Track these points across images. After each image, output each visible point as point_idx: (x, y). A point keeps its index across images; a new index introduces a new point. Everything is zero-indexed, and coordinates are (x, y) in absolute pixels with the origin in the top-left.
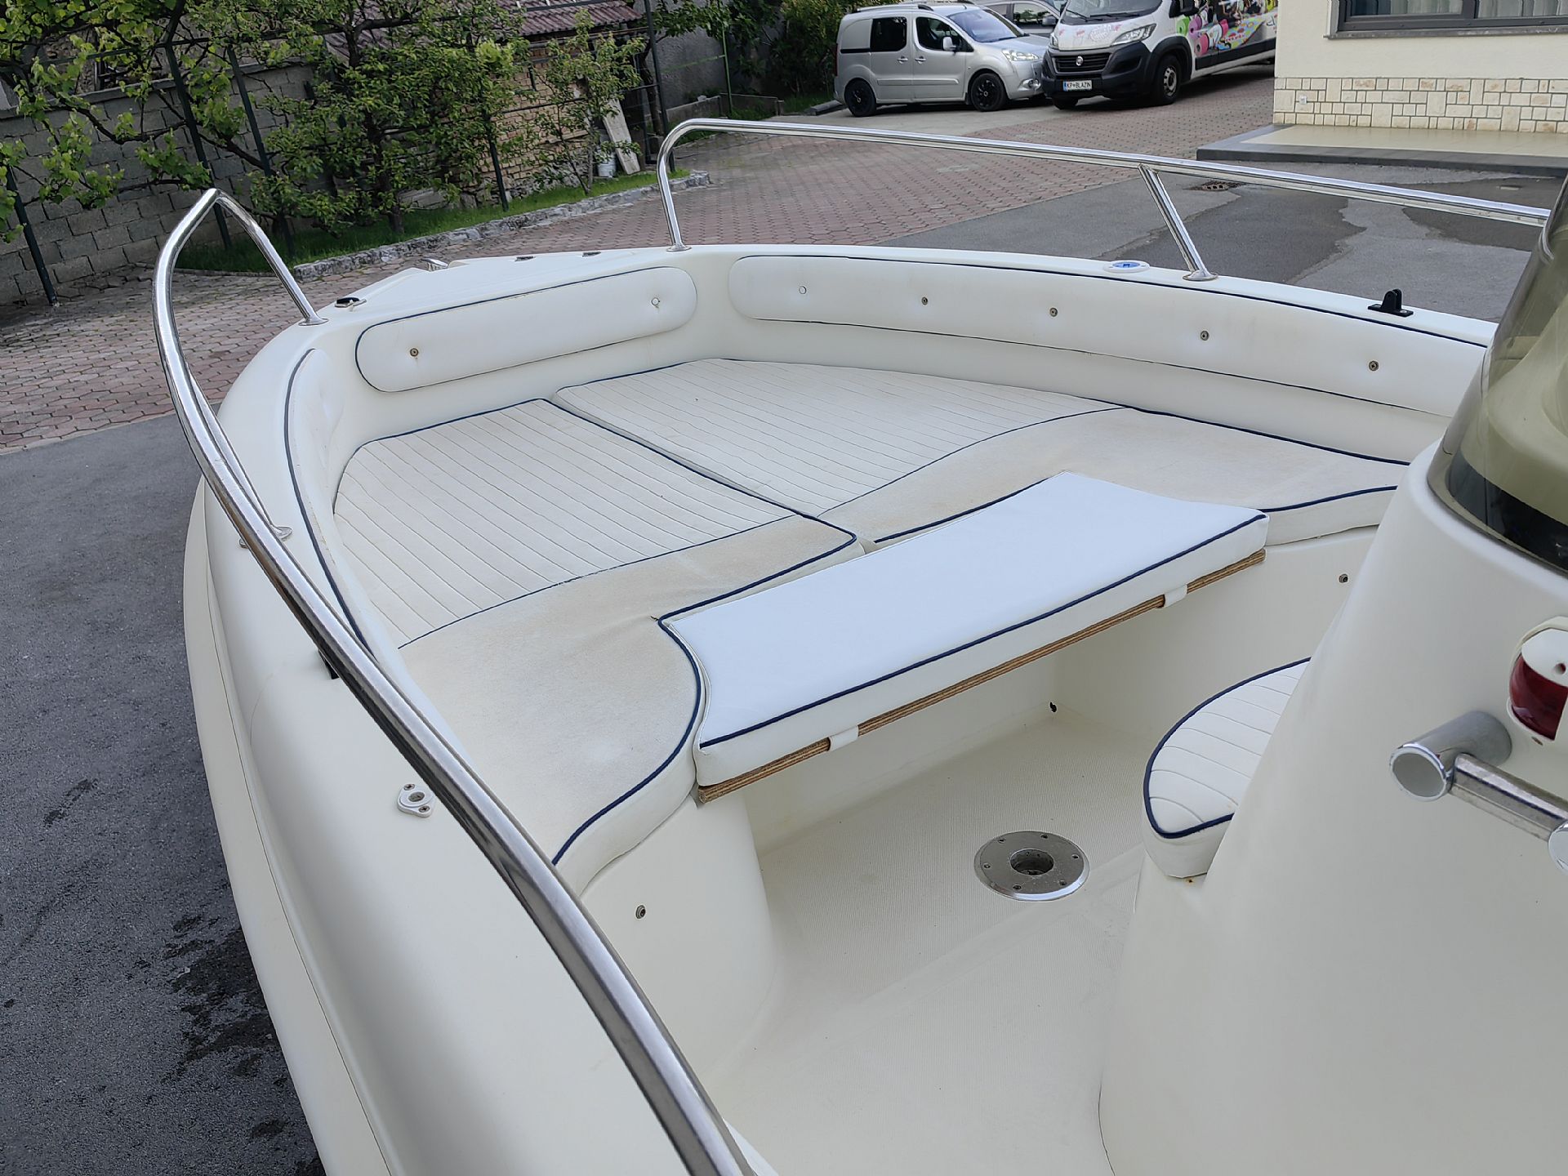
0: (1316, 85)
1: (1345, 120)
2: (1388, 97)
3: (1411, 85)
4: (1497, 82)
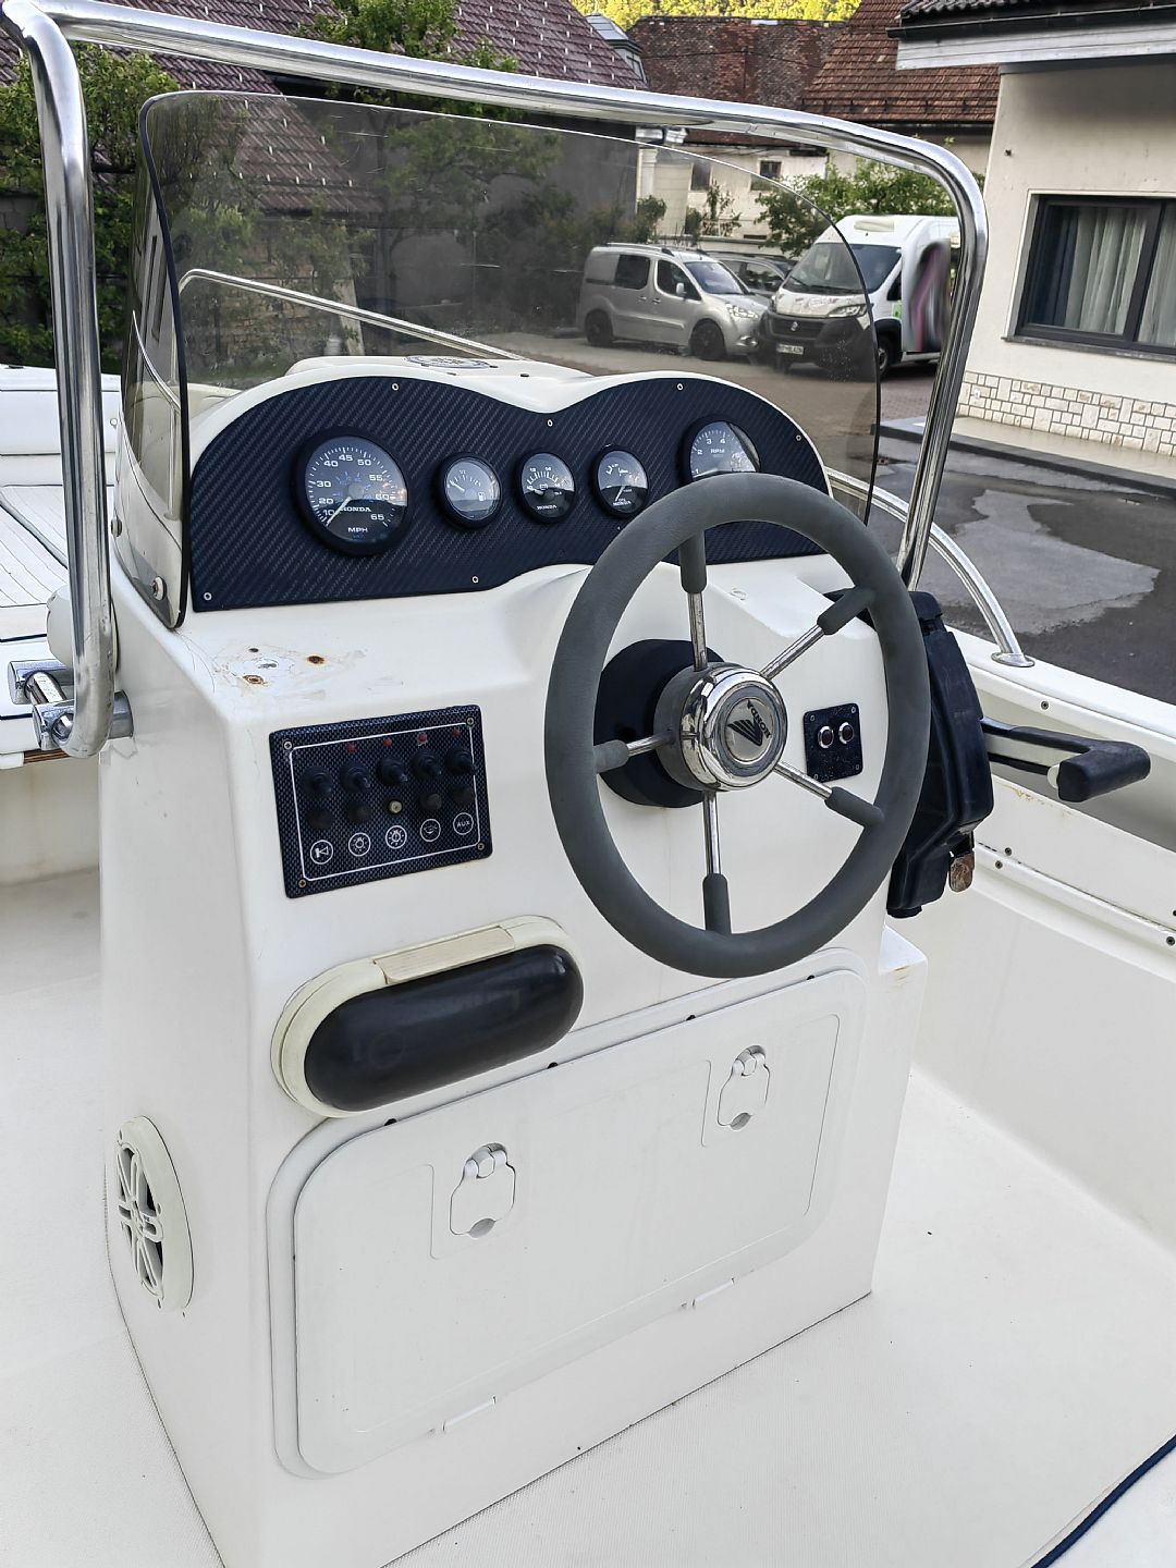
0: (991, 382)
1: (1010, 419)
2: (1050, 403)
3: (1070, 395)
4: (1144, 404)
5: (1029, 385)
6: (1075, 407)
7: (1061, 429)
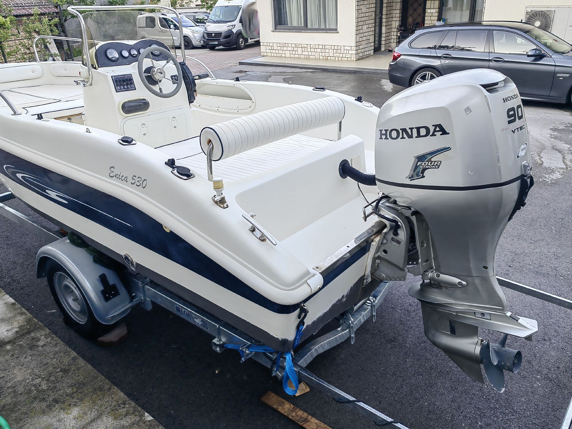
0: (271, 44)
1: (279, 55)
2: (289, 49)
3: (293, 46)
4: (313, 45)
5: (282, 44)
6: (295, 49)
7: (293, 56)
